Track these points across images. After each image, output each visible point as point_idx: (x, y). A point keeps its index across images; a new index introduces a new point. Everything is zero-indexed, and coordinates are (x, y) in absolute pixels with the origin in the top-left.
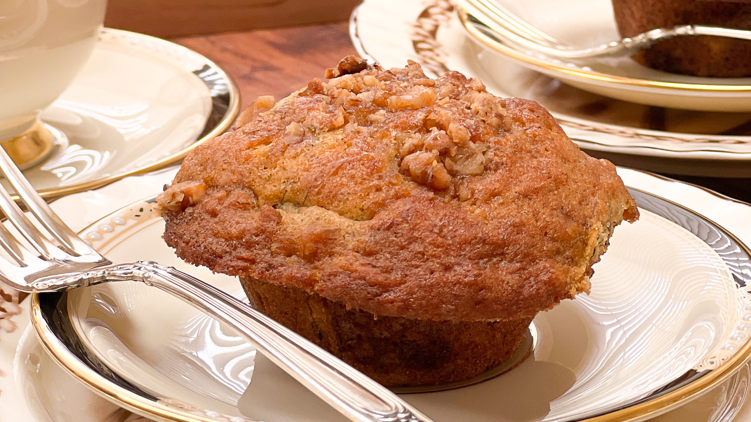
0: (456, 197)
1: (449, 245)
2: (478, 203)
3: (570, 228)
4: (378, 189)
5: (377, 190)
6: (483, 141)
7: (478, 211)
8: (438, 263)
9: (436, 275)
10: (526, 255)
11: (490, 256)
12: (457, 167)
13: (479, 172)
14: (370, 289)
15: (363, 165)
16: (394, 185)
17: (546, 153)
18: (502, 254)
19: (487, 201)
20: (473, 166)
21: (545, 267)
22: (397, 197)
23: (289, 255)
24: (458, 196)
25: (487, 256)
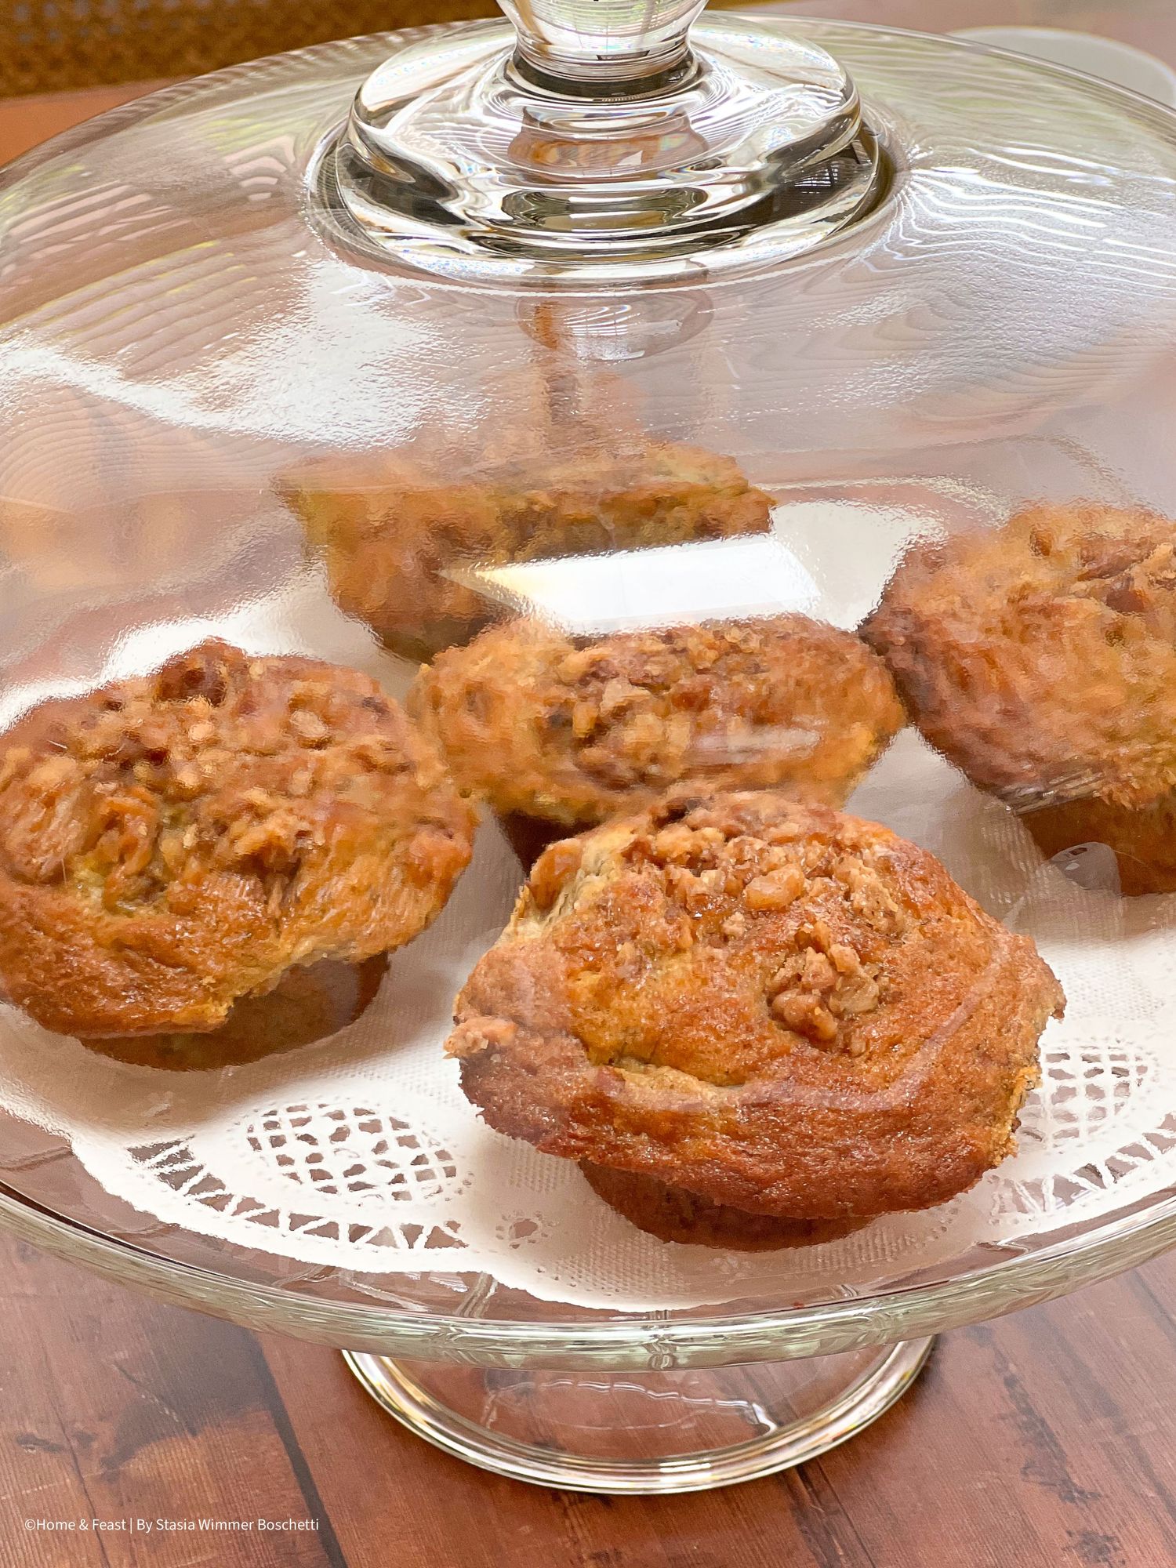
0: (846, 1051)
1: (843, 1122)
2: (875, 1057)
3: (990, 1075)
4: (747, 1045)
5: (745, 1047)
6: (873, 962)
7: (875, 1069)
8: (830, 1148)
9: (829, 1164)
10: (940, 1124)
11: (893, 1131)
12: (844, 1004)
13: (871, 1007)
14: (745, 1185)
15: (725, 1012)
16: (765, 1038)
17: (952, 963)
18: (909, 1126)
19: (886, 1053)
20: (862, 1001)
21: (963, 1137)
22: (773, 1055)
23: (637, 1133)
24: (849, 1052)
25: (889, 1132)
